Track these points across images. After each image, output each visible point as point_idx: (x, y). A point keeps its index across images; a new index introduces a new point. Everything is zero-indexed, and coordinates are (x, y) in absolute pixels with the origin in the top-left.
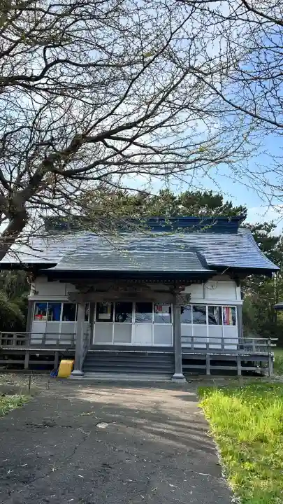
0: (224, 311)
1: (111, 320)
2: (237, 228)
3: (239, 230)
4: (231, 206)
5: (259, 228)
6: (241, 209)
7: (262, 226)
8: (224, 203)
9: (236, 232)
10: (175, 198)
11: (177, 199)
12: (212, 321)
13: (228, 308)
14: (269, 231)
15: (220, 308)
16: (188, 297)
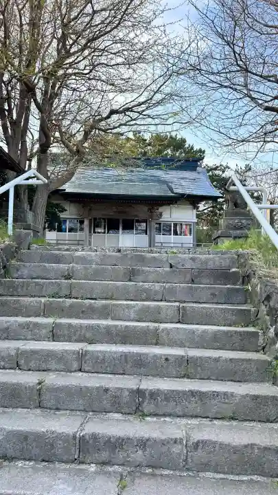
0: (184, 227)
1: (104, 233)
2: (196, 167)
3: (198, 168)
4: (192, 148)
5: (216, 169)
6: (200, 151)
7: (217, 167)
8: (187, 146)
9: (195, 170)
10: (146, 140)
11: (147, 142)
12: (176, 233)
13: (186, 225)
14: (223, 172)
15: (181, 224)
16: (161, 214)
